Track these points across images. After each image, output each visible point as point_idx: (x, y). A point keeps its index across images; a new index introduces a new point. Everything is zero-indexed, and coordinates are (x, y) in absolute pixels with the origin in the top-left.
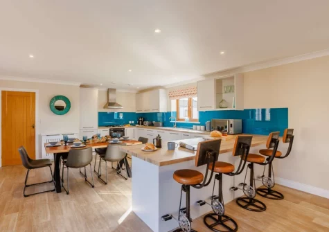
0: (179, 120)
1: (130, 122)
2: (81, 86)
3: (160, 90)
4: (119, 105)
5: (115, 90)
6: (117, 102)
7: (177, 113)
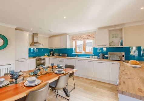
0: (76, 52)
1: (46, 54)
2: (16, 29)
3: (67, 35)
4: (40, 44)
5: (37, 34)
6: (38, 42)
7: (76, 49)
